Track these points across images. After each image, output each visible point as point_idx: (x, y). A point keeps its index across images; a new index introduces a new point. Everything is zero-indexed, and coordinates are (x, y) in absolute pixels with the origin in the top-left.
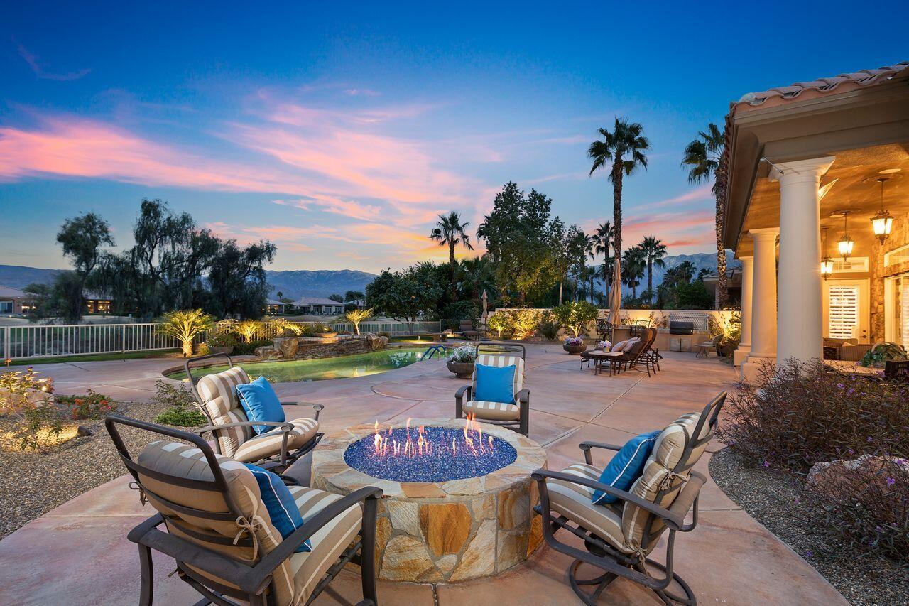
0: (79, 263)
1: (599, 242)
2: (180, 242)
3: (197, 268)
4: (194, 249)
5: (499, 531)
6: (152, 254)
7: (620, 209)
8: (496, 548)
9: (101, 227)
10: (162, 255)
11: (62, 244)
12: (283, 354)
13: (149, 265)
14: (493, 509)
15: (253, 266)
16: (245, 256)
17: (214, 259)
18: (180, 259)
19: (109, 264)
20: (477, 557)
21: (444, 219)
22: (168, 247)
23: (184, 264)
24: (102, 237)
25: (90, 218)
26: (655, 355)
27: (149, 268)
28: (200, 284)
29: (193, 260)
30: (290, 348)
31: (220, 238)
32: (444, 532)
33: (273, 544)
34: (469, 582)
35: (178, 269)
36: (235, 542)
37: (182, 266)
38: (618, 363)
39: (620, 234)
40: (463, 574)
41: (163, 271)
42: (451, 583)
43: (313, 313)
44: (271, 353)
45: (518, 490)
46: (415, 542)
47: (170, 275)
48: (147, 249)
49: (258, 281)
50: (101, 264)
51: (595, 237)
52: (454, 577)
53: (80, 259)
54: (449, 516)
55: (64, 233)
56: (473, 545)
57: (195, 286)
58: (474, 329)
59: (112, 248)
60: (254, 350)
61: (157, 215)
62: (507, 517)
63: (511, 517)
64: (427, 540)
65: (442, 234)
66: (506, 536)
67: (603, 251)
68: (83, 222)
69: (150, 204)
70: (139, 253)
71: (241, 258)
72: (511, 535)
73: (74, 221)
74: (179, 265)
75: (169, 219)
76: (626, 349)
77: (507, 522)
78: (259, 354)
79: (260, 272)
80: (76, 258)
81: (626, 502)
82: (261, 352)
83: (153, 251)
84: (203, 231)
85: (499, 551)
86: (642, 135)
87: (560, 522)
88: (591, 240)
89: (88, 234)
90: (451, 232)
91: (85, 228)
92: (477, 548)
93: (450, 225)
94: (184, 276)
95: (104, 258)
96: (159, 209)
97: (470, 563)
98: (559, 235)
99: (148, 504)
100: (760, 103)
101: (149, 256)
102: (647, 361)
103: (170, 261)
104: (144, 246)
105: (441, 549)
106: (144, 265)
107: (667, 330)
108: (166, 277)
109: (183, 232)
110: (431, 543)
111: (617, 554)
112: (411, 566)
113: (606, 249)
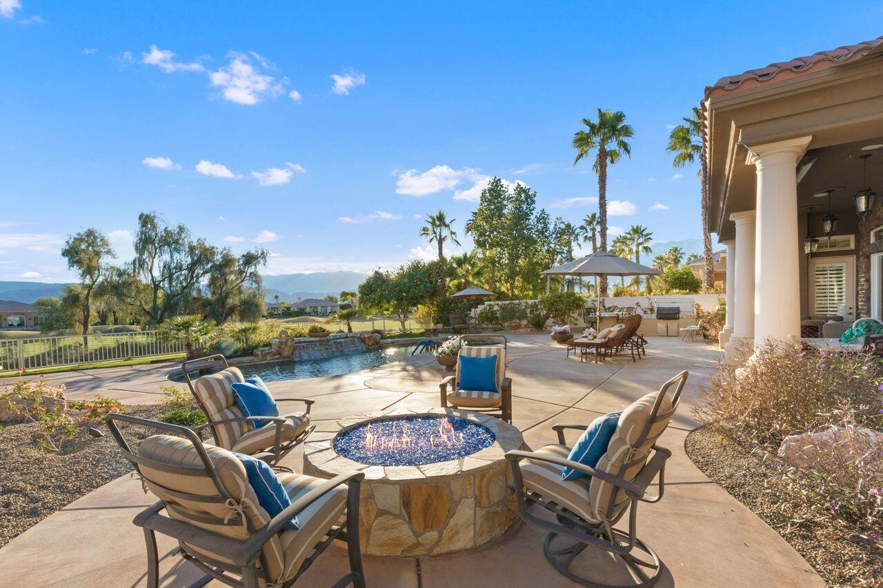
0: (83, 275)
1: (587, 232)
2: (178, 251)
3: (196, 276)
4: (192, 258)
5: (477, 508)
6: (152, 264)
7: (605, 198)
8: (475, 524)
9: (101, 240)
10: (162, 265)
11: (66, 259)
12: (280, 354)
13: (150, 275)
14: (470, 488)
15: (249, 271)
16: (241, 263)
17: (211, 267)
18: (179, 267)
19: (112, 275)
20: (457, 533)
21: (431, 217)
22: (166, 257)
23: (183, 272)
24: (103, 251)
25: (90, 233)
26: (640, 340)
27: (150, 278)
28: (199, 291)
29: (191, 268)
30: (287, 349)
31: (215, 245)
32: (425, 510)
33: (262, 523)
34: (450, 555)
35: (178, 278)
36: (226, 522)
37: (181, 275)
38: (603, 350)
39: (605, 224)
40: (444, 548)
41: (164, 280)
42: (433, 556)
43: (309, 314)
44: (268, 353)
45: (494, 471)
46: (399, 521)
47: (170, 283)
48: (147, 260)
49: (255, 285)
50: (105, 275)
51: (582, 228)
52: (436, 551)
53: (84, 272)
54: (429, 495)
55: (68, 248)
56: (452, 522)
57: (195, 294)
58: (465, 322)
59: (114, 260)
60: (252, 352)
61: (154, 227)
62: (484, 494)
63: (488, 496)
64: (409, 518)
65: (430, 232)
66: (484, 512)
67: (590, 241)
68: (84, 237)
69: (147, 216)
70: (140, 264)
71: (237, 264)
72: (488, 512)
73: (76, 237)
74: (179, 273)
75: (165, 230)
76: (611, 336)
77: (485, 500)
78: (258, 355)
79: (255, 277)
80: (81, 272)
81: (593, 477)
82: (259, 353)
83: (153, 262)
84: (199, 239)
85: (478, 526)
86: (625, 122)
87: (533, 498)
88: (578, 231)
89: (90, 248)
90: (439, 229)
91: (87, 242)
92: (457, 524)
93: (437, 223)
94: (184, 284)
95: (107, 270)
96: (155, 221)
97: (450, 539)
98: (546, 228)
99: (149, 492)
100: (734, 86)
101: (149, 267)
102: (632, 347)
103: (169, 269)
104: (144, 257)
105: (422, 526)
106: (145, 275)
107: (654, 316)
108: (166, 285)
109: (180, 242)
110: (414, 521)
111: (586, 525)
112: (396, 542)
113: (593, 239)
